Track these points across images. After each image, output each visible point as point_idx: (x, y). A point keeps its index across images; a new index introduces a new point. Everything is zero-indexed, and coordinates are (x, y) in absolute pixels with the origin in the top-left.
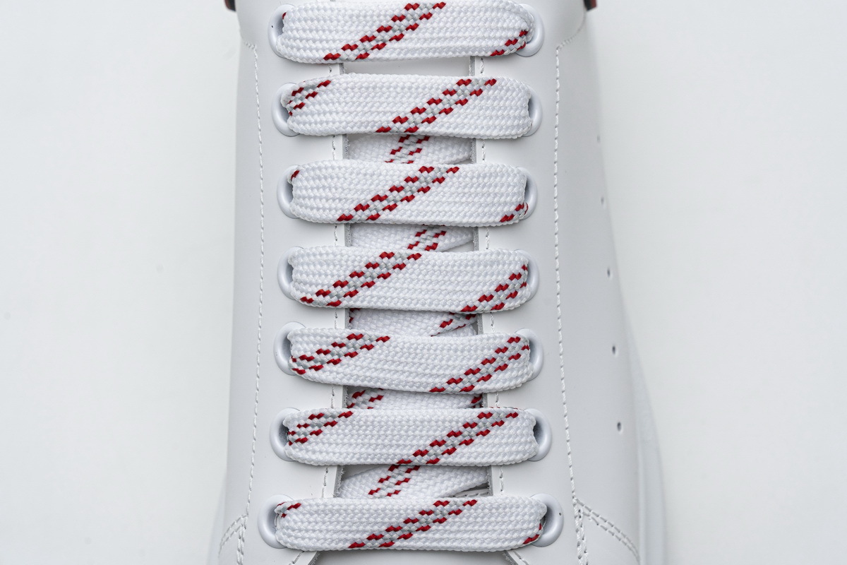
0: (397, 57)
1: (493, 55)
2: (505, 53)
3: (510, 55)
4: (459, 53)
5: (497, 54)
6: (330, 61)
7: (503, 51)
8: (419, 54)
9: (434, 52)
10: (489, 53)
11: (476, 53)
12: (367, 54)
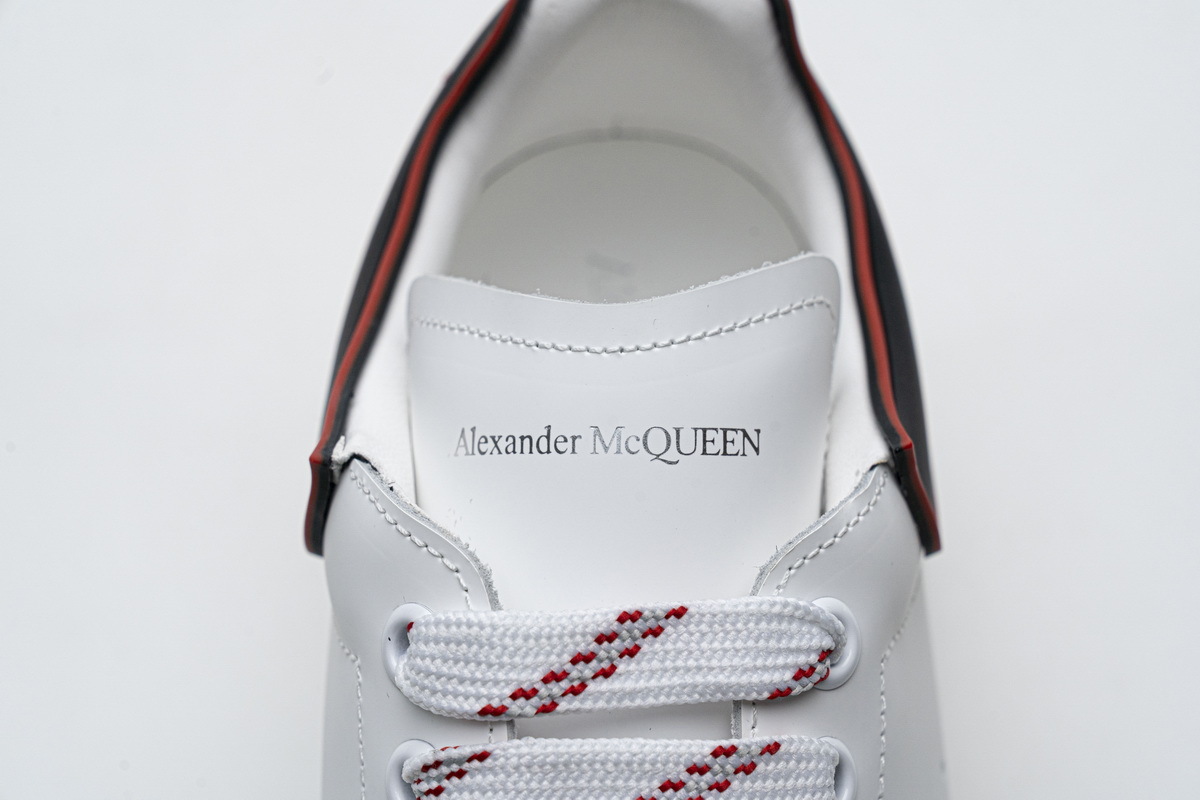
0: (606, 706)
1: (773, 697)
2: (794, 693)
3: (803, 695)
4: (711, 695)
5: (780, 697)
6: (490, 718)
7: (790, 690)
8: (643, 699)
9: (668, 695)
10: (766, 695)
11: (742, 696)
12: (554, 705)
